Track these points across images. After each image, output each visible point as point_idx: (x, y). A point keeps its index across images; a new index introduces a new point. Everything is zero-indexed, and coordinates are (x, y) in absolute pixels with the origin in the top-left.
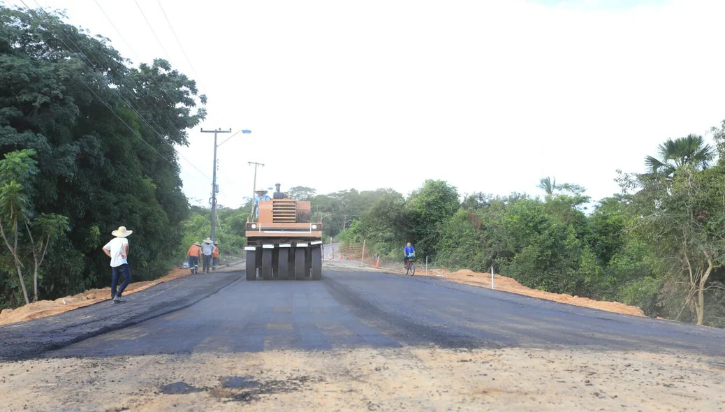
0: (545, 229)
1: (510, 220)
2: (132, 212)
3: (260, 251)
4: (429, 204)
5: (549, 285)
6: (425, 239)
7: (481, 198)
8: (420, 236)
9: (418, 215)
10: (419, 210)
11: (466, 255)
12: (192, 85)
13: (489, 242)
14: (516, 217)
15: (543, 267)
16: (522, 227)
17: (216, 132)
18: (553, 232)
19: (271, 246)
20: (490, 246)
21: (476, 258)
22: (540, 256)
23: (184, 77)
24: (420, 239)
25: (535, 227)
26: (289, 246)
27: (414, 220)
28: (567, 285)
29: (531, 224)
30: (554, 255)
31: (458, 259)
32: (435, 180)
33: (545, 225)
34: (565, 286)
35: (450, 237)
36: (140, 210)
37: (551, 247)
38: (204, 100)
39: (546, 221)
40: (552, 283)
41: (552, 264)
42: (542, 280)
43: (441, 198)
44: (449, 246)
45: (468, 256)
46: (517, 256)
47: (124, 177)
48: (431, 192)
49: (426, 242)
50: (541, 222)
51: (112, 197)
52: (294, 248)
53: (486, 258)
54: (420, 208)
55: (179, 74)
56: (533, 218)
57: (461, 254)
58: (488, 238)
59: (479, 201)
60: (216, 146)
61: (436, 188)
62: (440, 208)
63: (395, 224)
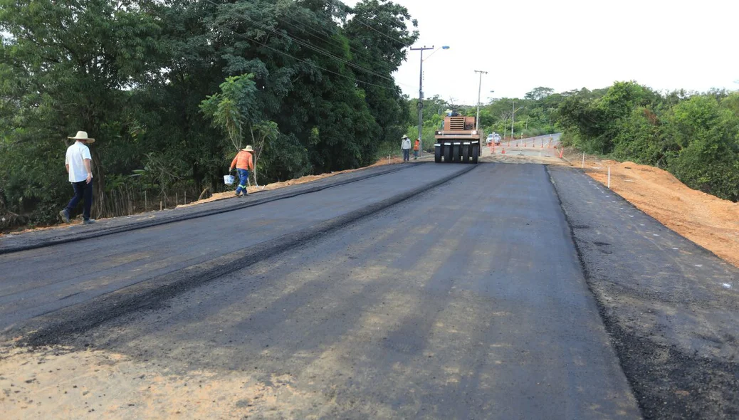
0: (715, 124)
1: (679, 117)
2: (344, 116)
3: (443, 146)
4: (612, 103)
5: (712, 176)
6: (606, 133)
7: (682, 94)
8: (601, 130)
9: (602, 113)
10: (602, 108)
11: (640, 147)
12: (404, 11)
13: (662, 136)
14: (684, 114)
15: (708, 160)
16: (691, 123)
17: (422, 49)
18: (722, 127)
19: (449, 144)
20: (663, 139)
21: (648, 150)
22: (705, 150)
23: (398, 6)
24: (603, 133)
25: (704, 123)
26: (459, 144)
27: (598, 116)
28: (732, 177)
29: (699, 121)
30: (721, 149)
31: (632, 151)
32: (620, 81)
33: (714, 121)
34: (729, 178)
35: (628, 131)
36: (351, 114)
37: (719, 142)
38: (415, 23)
39: (718, 116)
40: (716, 175)
41: (717, 158)
42: (705, 172)
43: (624, 97)
44: (626, 140)
45: (641, 148)
46: (683, 150)
47: (340, 89)
48: (616, 92)
49: (607, 136)
50: (711, 118)
51: (329, 105)
52: (462, 145)
53: (657, 150)
54: (604, 106)
55: (394, 4)
56: (702, 114)
57: (635, 147)
58: (662, 132)
59: (680, 97)
60: (422, 61)
61: (621, 88)
62: (622, 106)
63: (579, 121)
